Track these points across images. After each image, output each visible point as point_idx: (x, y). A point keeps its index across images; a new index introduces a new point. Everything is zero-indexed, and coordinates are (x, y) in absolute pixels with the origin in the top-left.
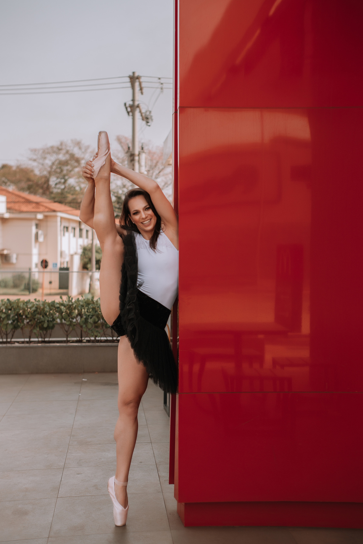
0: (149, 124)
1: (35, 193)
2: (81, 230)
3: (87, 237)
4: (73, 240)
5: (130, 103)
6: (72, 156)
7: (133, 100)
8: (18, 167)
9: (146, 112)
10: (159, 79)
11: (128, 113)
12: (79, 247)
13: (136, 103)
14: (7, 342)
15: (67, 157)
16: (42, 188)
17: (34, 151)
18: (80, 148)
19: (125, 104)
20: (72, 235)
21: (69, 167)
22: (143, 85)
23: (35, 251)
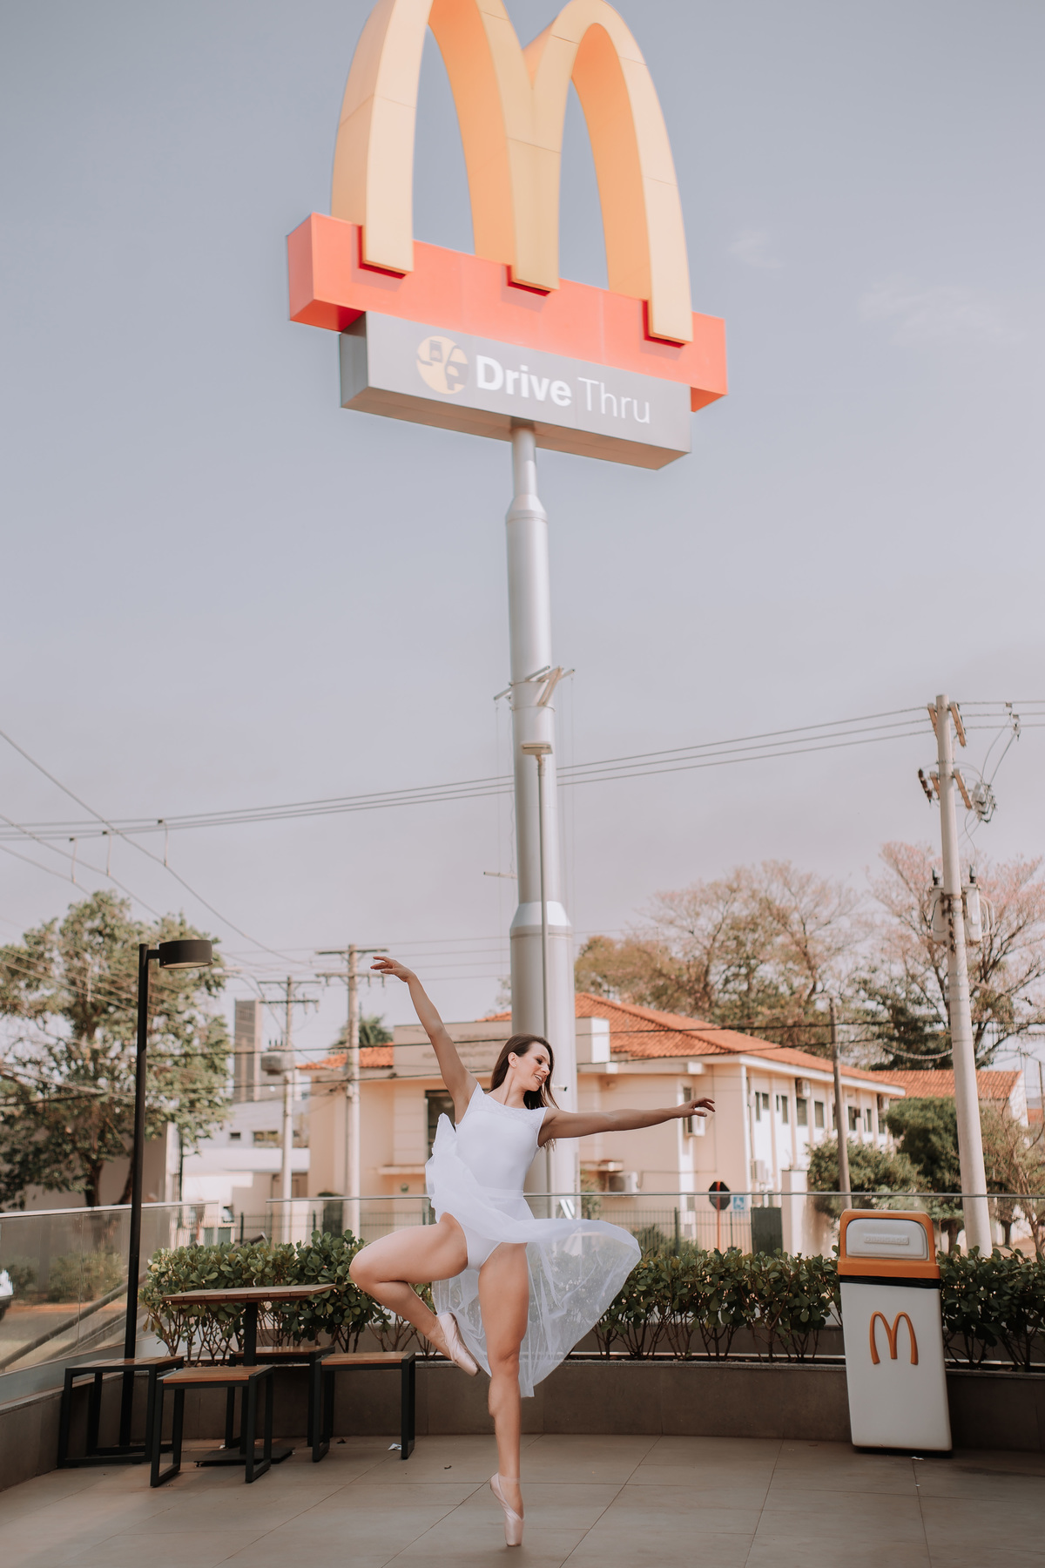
0: (985, 817)
1: (672, 1007)
2: (801, 1102)
3: (821, 1123)
4: (783, 1131)
5: (931, 769)
6: (767, 905)
7: (942, 762)
8: (628, 943)
9: (978, 787)
10: (1009, 705)
11: (929, 794)
12: (801, 1149)
13: (950, 769)
14: (717, 1358)
15: (754, 907)
16: (691, 993)
17: (669, 898)
18: (787, 884)
19: (921, 774)
20: (779, 1116)
21: (759, 935)
22: (965, 723)
23: (686, 1162)
